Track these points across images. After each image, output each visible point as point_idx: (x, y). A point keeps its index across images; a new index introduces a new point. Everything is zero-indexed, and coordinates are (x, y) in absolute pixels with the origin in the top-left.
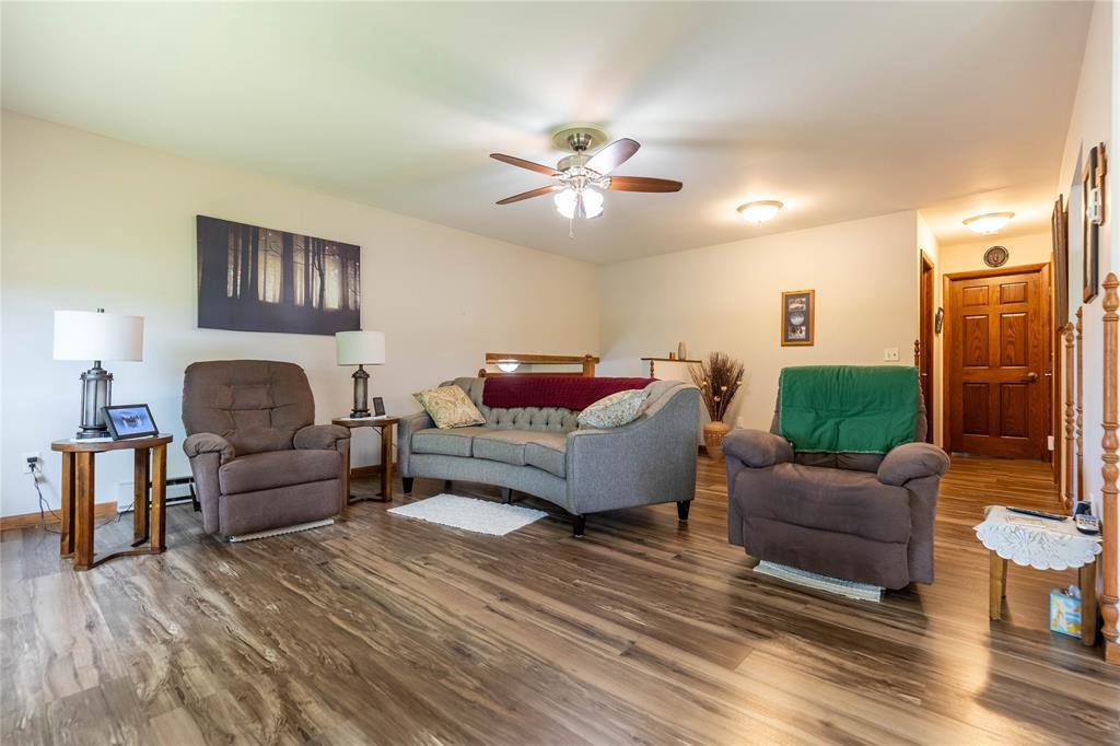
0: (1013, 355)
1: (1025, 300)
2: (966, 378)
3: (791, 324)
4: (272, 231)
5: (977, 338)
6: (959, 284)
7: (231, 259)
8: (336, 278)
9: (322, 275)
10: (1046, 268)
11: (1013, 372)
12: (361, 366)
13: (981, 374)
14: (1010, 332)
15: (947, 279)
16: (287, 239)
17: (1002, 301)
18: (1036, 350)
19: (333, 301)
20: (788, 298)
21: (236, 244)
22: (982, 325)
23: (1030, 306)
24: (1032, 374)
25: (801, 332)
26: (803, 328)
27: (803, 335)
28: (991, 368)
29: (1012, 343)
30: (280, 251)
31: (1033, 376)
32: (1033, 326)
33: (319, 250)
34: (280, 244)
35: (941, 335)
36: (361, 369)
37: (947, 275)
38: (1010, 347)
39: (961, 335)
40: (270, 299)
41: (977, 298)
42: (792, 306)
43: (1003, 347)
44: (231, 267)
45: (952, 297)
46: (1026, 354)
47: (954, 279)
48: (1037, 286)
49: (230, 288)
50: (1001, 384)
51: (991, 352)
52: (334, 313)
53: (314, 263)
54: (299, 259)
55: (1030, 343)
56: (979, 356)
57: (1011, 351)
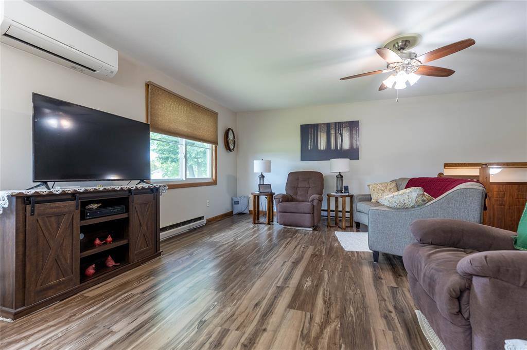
4: (322, 124)
7: (310, 137)
8: (348, 137)
9: (342, 136)
12: (340, 173)
16: (328, 125)
19: (346, 146)
21: (311, 131)
30: (326, 130)
33: (340, 126)
34: (326, 128)
36: (340, 174)
40: (322, 149)
44: (310, 139)
49: (309, 146)
52: (347, 151)
53: (338, 132)
54: (333, 132)
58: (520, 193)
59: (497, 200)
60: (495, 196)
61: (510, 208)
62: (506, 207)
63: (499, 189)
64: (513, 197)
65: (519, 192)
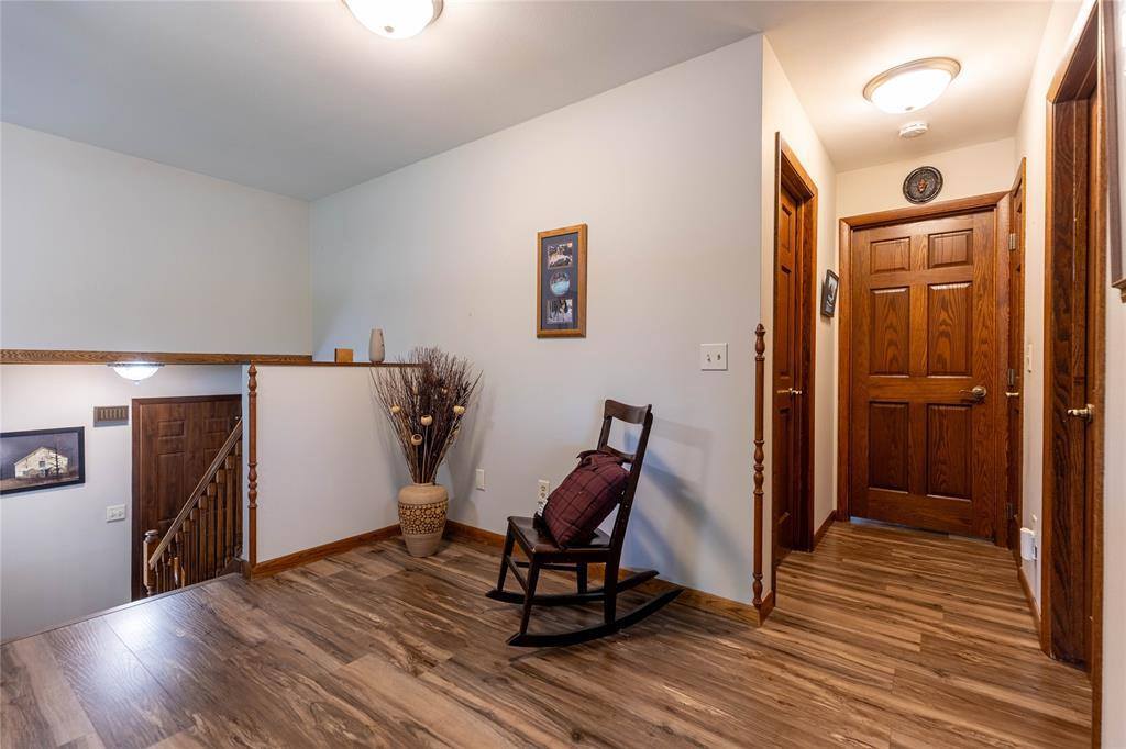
0: (947, 355)
1: (968, 261)
2: (874, 393)
3: (551, 294)
5: (891, 326)
6: (866, 235)
10: (1004, 204)
11: (946, 386)
13: (897, 388)
14: (944, 315)
15: (846, 227)
17: (932, 264)
18: (985, 347)
20: (548, 242)
22: (899, 305)
23: (976, 271)
24: (977, 389)
25: (566, 310)
26: (569, 302)
27: (568, 316)
28: (913, 375)
29: (945, 334)
31: (979, 395)
32: (982, 306)
35: (835, 320)
37: (846, 220)
38: (943, 340)
39: (867, 321)
41: (892, 257)
42: (554, 259)
43: (931, 344)
45: (853, 260)
46: (968, 354)
47: (857, 226)
48: (991, 235)
50: (929, 405)
51: (912, 348)
55: (976, 335)
56: (894, 358)
57: (944, 348)
58: (214, 420)
59: (167, 441)
60: (161, 432)
61: (194, 457)
62: (187, 455)
63: (171, 415)
64: (200, 430)
65: (212, 417)
